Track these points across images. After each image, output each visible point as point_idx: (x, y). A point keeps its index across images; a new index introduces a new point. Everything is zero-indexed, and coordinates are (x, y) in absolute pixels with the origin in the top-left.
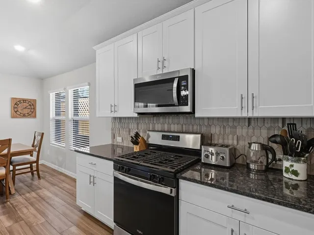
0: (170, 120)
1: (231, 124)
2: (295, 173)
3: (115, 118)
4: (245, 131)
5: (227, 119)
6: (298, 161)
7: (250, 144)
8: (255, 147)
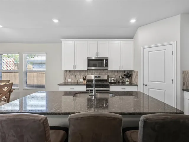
0: (95, 71)
1: (114, 72)
2: (128, 82)
3: (66, 71)
4: (117, 74)
5: (113, 71)
6: (128, 79)
7: (119, 77)
8: (120, 77)
